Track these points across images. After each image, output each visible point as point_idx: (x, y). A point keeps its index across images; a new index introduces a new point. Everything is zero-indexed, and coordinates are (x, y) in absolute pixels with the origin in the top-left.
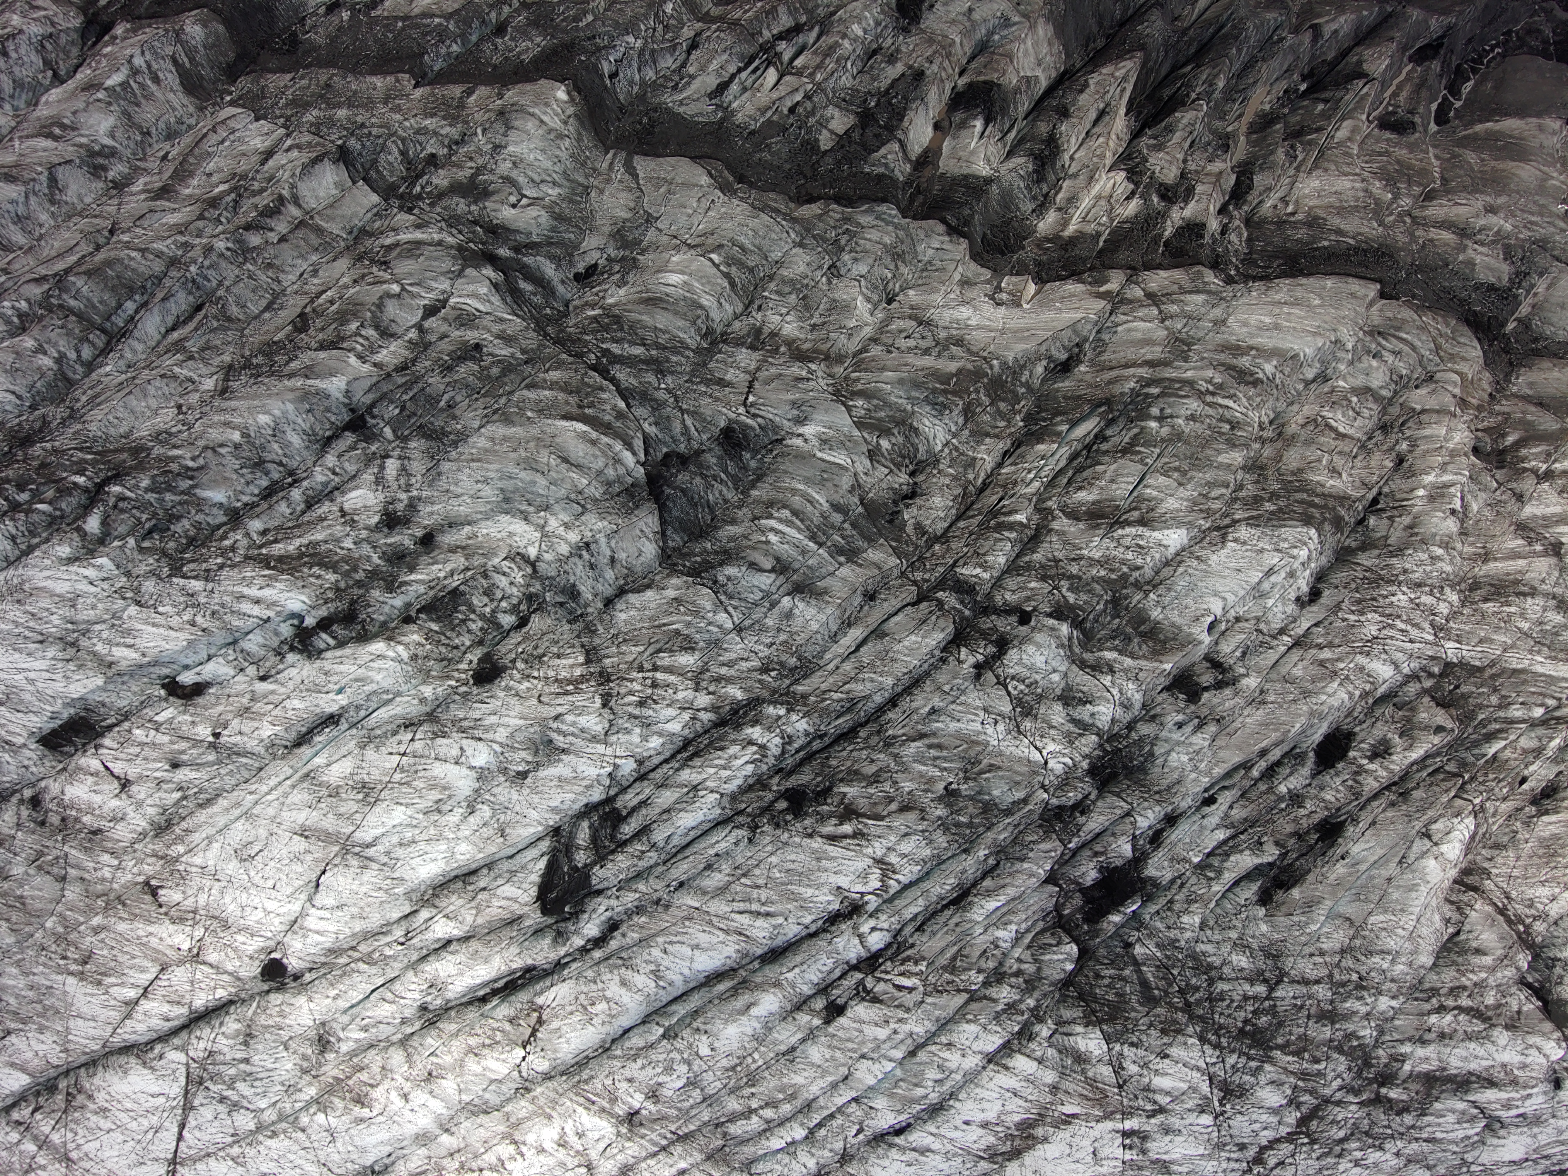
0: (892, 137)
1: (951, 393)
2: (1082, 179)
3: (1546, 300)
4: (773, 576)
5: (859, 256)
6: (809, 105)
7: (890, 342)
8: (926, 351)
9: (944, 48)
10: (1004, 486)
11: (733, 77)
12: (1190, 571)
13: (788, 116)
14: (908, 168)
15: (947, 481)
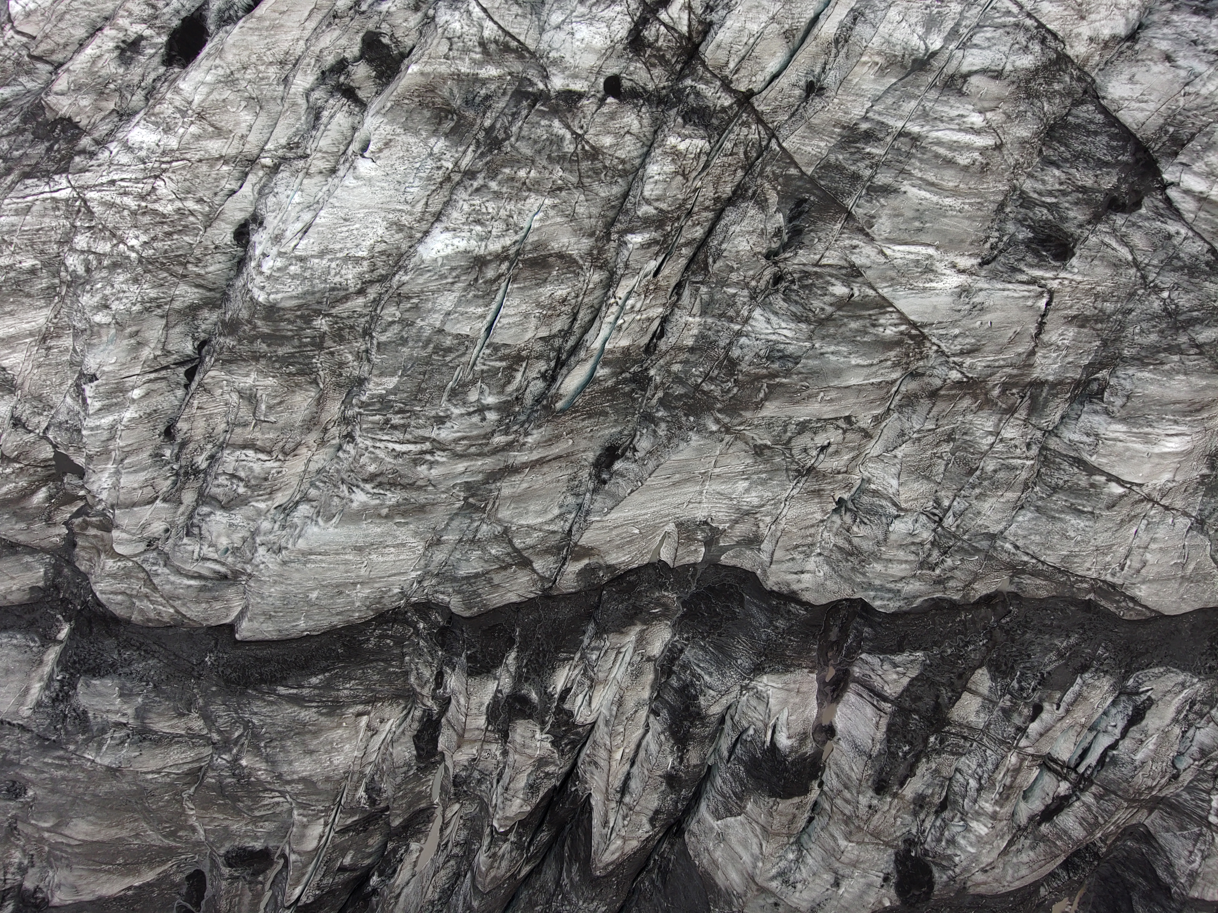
0: (896, 701)
1: (765, 377)
2: (630, 705)
3: (28, 675)
4: (965, 69)
5: (910, 540)
6: (1017, 720)
7: (850, 436)
8: (803, 427)
9: (860, 829)
10: (657, 289)
11: (1124, 734)
12: (407, 208)
13: (1041, 700)
14: (856, 671)
15: (734, 277)
